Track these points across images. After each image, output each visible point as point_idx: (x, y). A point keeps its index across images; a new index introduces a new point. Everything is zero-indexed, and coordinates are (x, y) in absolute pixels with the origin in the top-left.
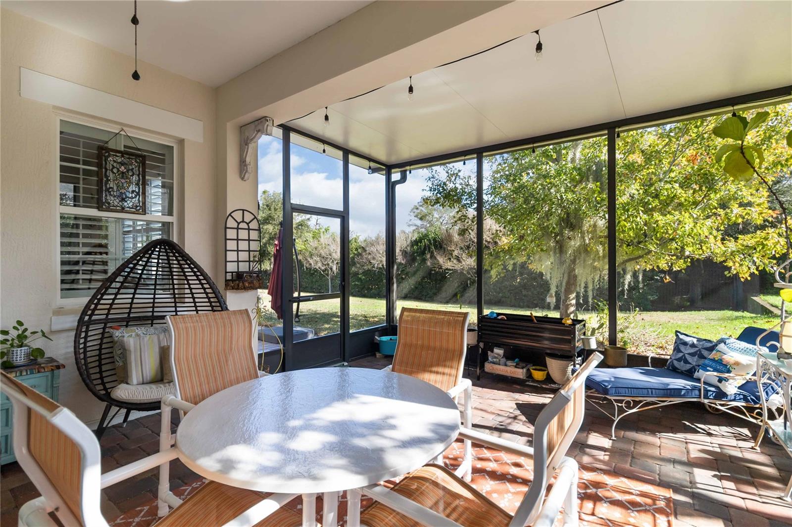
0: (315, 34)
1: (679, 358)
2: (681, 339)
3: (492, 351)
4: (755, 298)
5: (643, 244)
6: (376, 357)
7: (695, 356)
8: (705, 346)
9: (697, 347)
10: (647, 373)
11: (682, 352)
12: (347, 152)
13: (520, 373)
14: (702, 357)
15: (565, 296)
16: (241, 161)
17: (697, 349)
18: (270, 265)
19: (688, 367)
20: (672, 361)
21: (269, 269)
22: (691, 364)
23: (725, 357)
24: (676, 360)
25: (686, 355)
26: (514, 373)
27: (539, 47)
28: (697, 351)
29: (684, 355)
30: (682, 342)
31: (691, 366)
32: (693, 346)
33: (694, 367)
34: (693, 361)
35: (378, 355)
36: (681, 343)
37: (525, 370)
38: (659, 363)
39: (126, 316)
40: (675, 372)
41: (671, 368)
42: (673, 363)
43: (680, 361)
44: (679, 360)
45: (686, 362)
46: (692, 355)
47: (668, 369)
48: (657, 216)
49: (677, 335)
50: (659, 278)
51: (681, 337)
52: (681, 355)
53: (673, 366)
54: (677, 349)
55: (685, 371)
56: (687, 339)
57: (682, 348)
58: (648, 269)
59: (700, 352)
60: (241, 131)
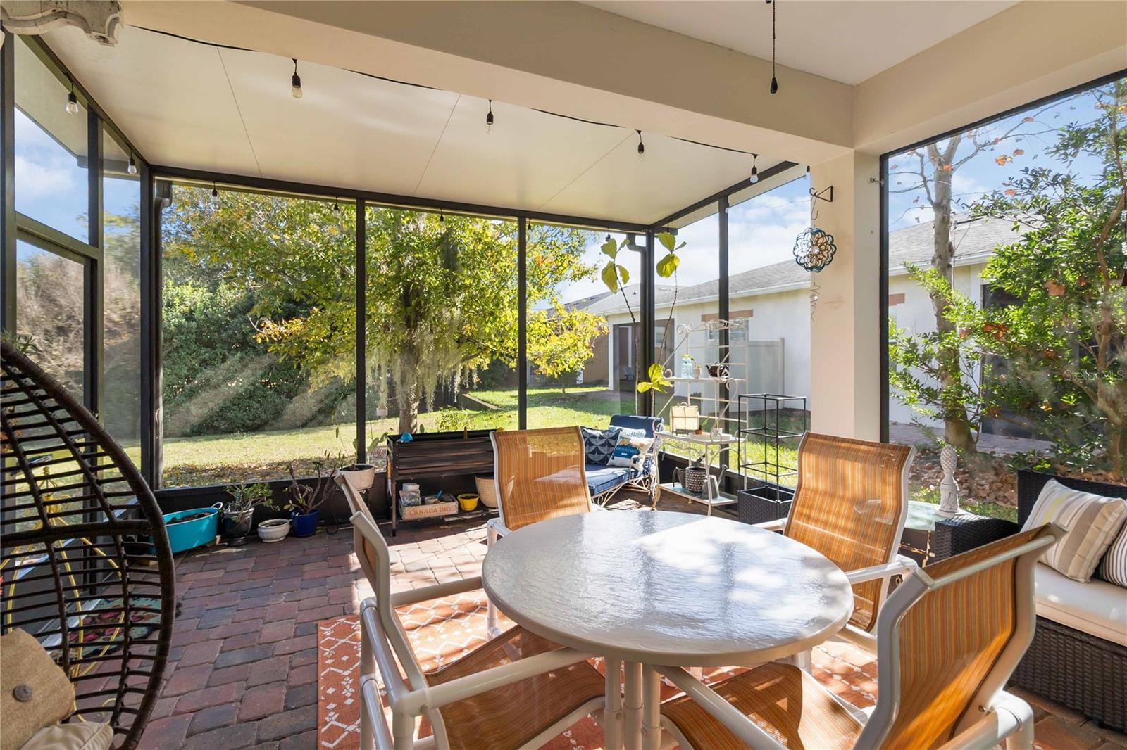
2: (589, 434)
3: (403, 490)
4: (466, 395)
7: (605, 446)
8: (609, 437)
9: (604, 438)
11: (594, 445)
13: (449, 508)
14: (610, 446)
19: (602, 456)
23: (631, 442)
24: (591, 453)
25: (597, 447)
28: (605, 441)
30: (591, 436)
31: (604, 455)
32: (601, 437)
33: (606, 456)
34: (605, 450)
37: (455, 503)
44: (593, 453)
45: (600, 453)
46: (603, 445)
49: (585, 431)
52: (594, 448)
54: (589, 443)
56: (595, 433)
57: (593, 441)
59: (608, 441)
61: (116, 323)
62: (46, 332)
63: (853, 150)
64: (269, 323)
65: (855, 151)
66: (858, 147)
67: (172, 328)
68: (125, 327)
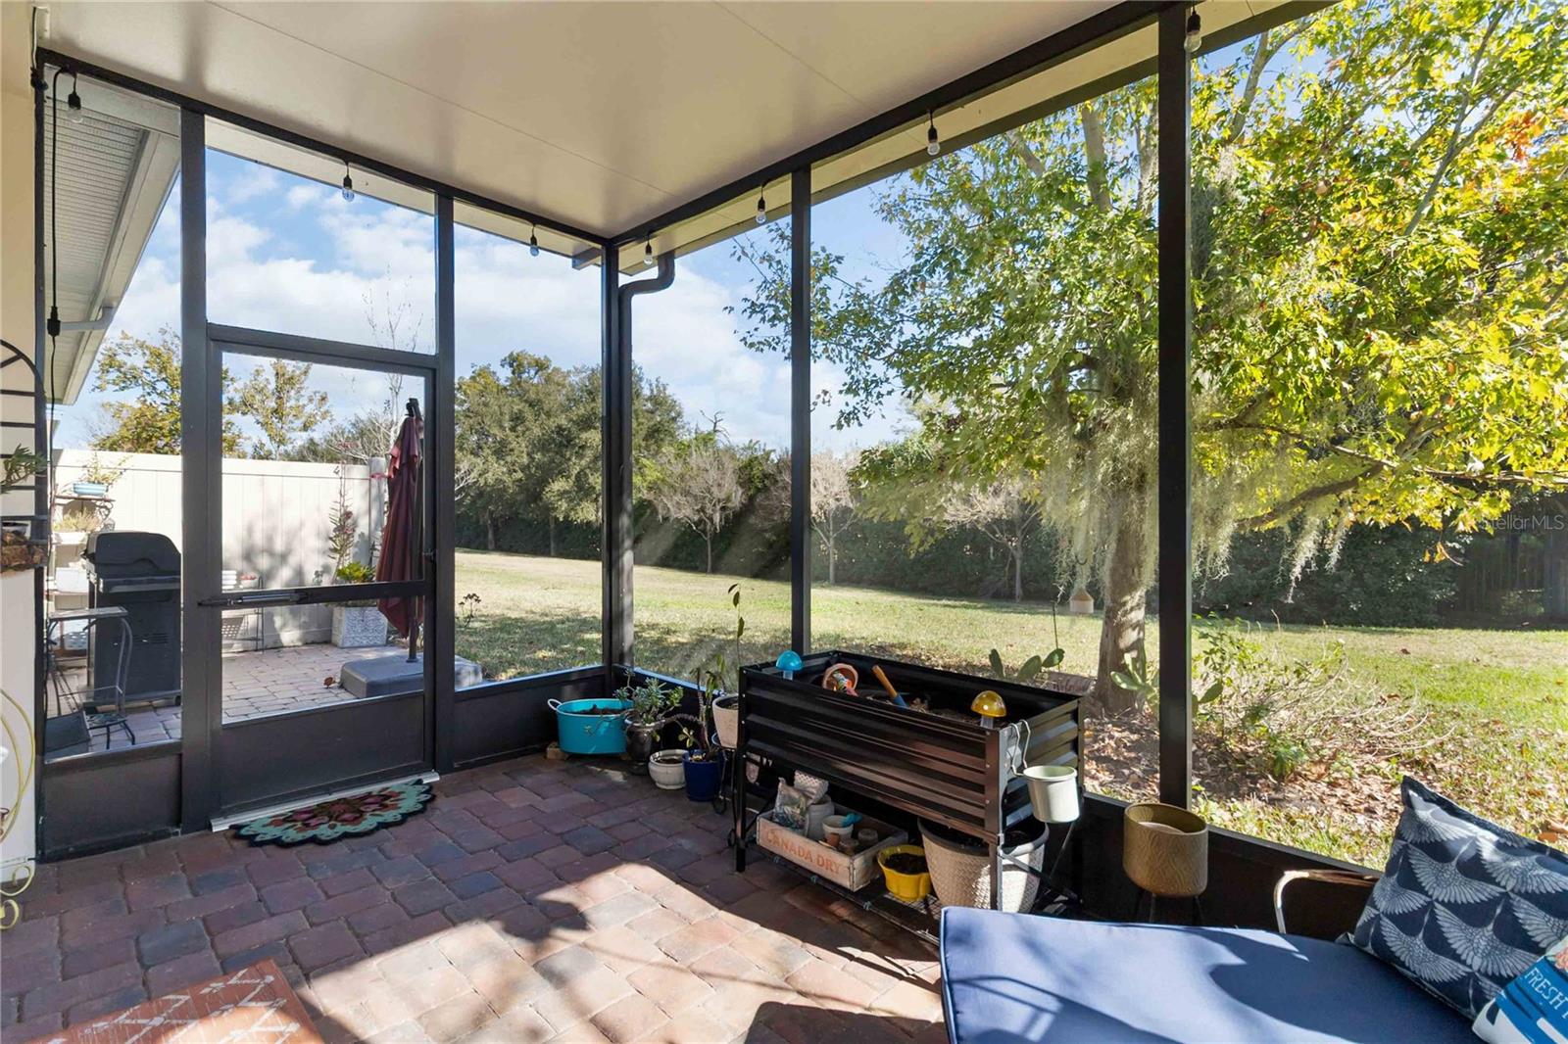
1: (1403, 915)
2: (1422, 827)
3: (790, 782)
5: (1353, 443)
7: (1483, 924)
8: (1532, 887)
9: (1491, 881)
11: (1422, 890)
12: (447, 194)
13: (845, 870)
14: (1515, 936)
15: (1114, 601)
17: (1496, 891)
18: (597, 511)
19: (1446, 968)
20: (1377, 918)
21: (593, 518)
22: (1456, 957)
24: (1393, 917)
25: (1440, 910)
26: (828, 864)
28: (1493, 902)
29: (1429, 907)
30: (1425, 838)
31: (1462, 970)
32: (1474, 868)
33: (1472, 976)
34: (1472, 946)
35: (551, 751)
36: (1422, 846)
37: (859, 861)
41: (1369, 949)
42: (1378, 928)
43: (1413, 933)
44: (1407, 923)
46: (1472, 915)
47: (1361, 949)
48: (1383, 343)
49: (1407, 801)
50: (1457, 546)
51: (1426, 812)
53: (1379, 941)
54: (1402, 869)
55: (1433, 983)
57: (1424, 868)
58: (1383, 525)
59: (1509, 909)
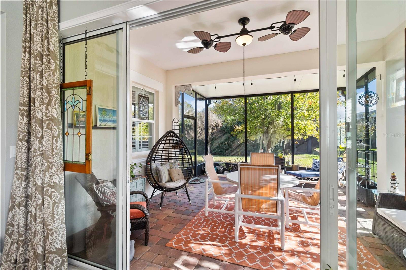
0: (221, 62)
4: (315, 149)
6: (205, 175)
10: (307, 171)
12: (196, 93)
15: (267, 149)
16: (176, 99)
20: (313, 167)
25: (317, 165)
27: (295, 80)
31: (319, 168)
32: (318, 162)
38: (309, 169)
39: (160, 158)
40: (313, 170)
44: (315, 167)
45: (317, 167)
47: (312, 170)
49: (313, 160)
52: (315, 165)
54: (314, 164)
55: (317, 170)
56: (316, 161)
57: (315, 163)
60: (176, 88)
61: (214, 126)
62: (202, 129)
63: (385, 62)
64: (237, 126)
65: (386, 62)
66: (386, 60)
67: (225, 127)
68: (216, 127)
